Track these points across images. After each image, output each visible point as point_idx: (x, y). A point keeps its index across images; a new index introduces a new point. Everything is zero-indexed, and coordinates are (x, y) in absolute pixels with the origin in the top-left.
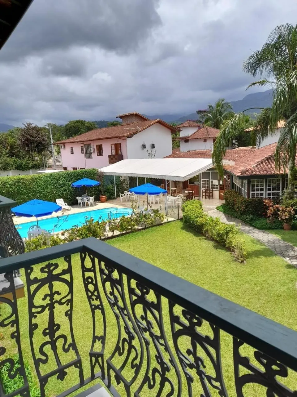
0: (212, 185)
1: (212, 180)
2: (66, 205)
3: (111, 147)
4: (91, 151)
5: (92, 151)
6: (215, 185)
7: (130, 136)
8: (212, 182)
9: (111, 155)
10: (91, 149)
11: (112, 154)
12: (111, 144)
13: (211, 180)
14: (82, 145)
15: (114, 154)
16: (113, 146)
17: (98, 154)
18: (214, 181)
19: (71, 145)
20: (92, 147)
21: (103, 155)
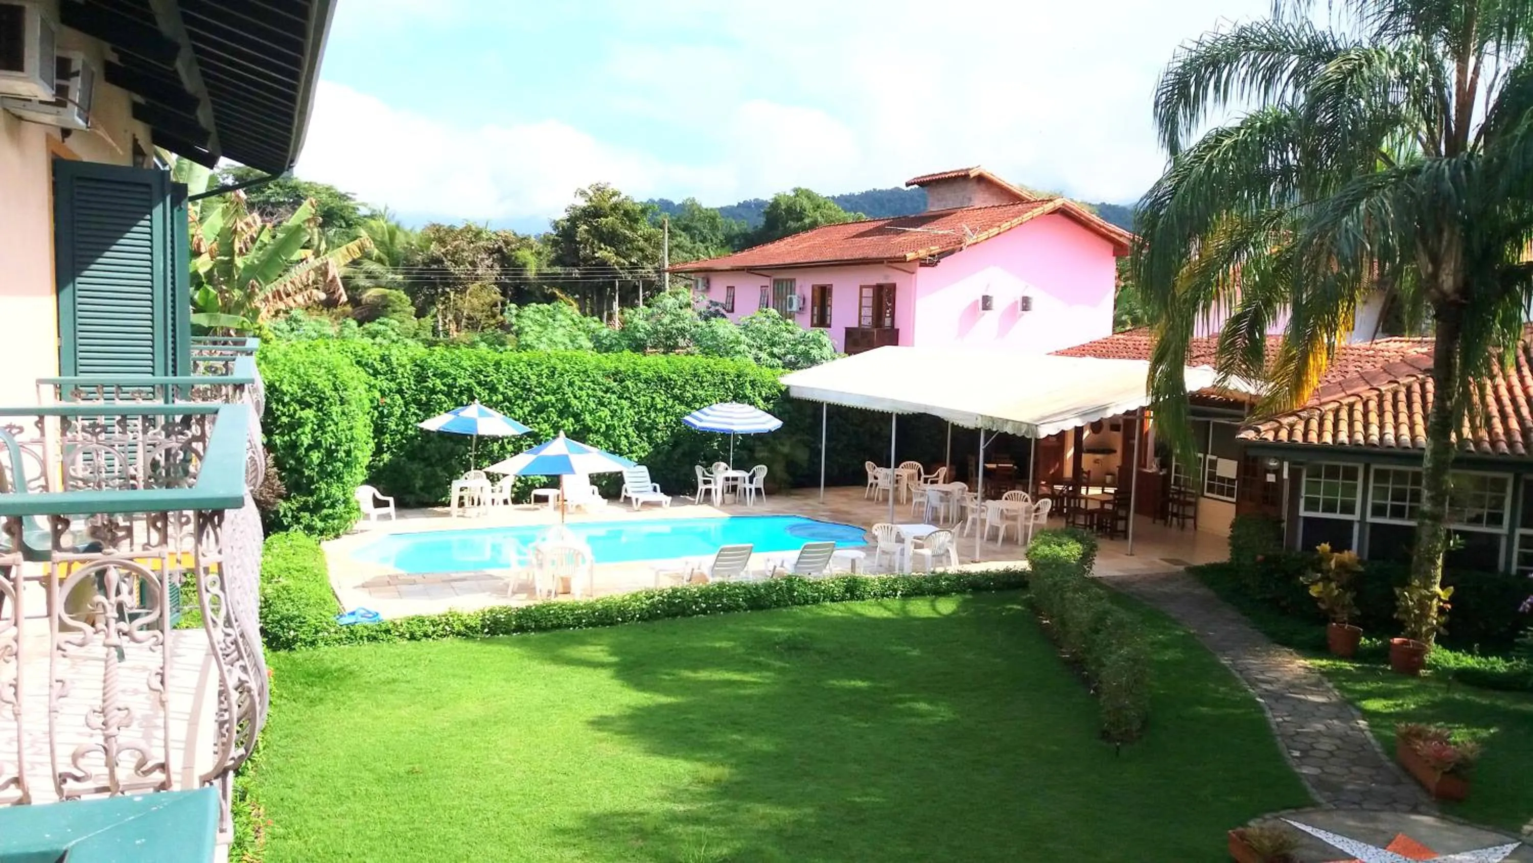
0: (1212, 476)
1: (1214, 458)
2: (655, 490)
3: (861, 297)
4: (791, 306)
5: (795, 308)
6: (1222, 479)
7: (931, 262)
8: (1213, 464)
9: (856, 325)
10: (791, 299)
11: (860, 322)
12: (861, 287)
13: (1209, 457)
14: (766, 282)
15: (867, 322)
16: (868, 293)
17: (815, 321)
18: (1220, 460)
19: (731, 281)
20: (797, 291)
21: (829, 326)
